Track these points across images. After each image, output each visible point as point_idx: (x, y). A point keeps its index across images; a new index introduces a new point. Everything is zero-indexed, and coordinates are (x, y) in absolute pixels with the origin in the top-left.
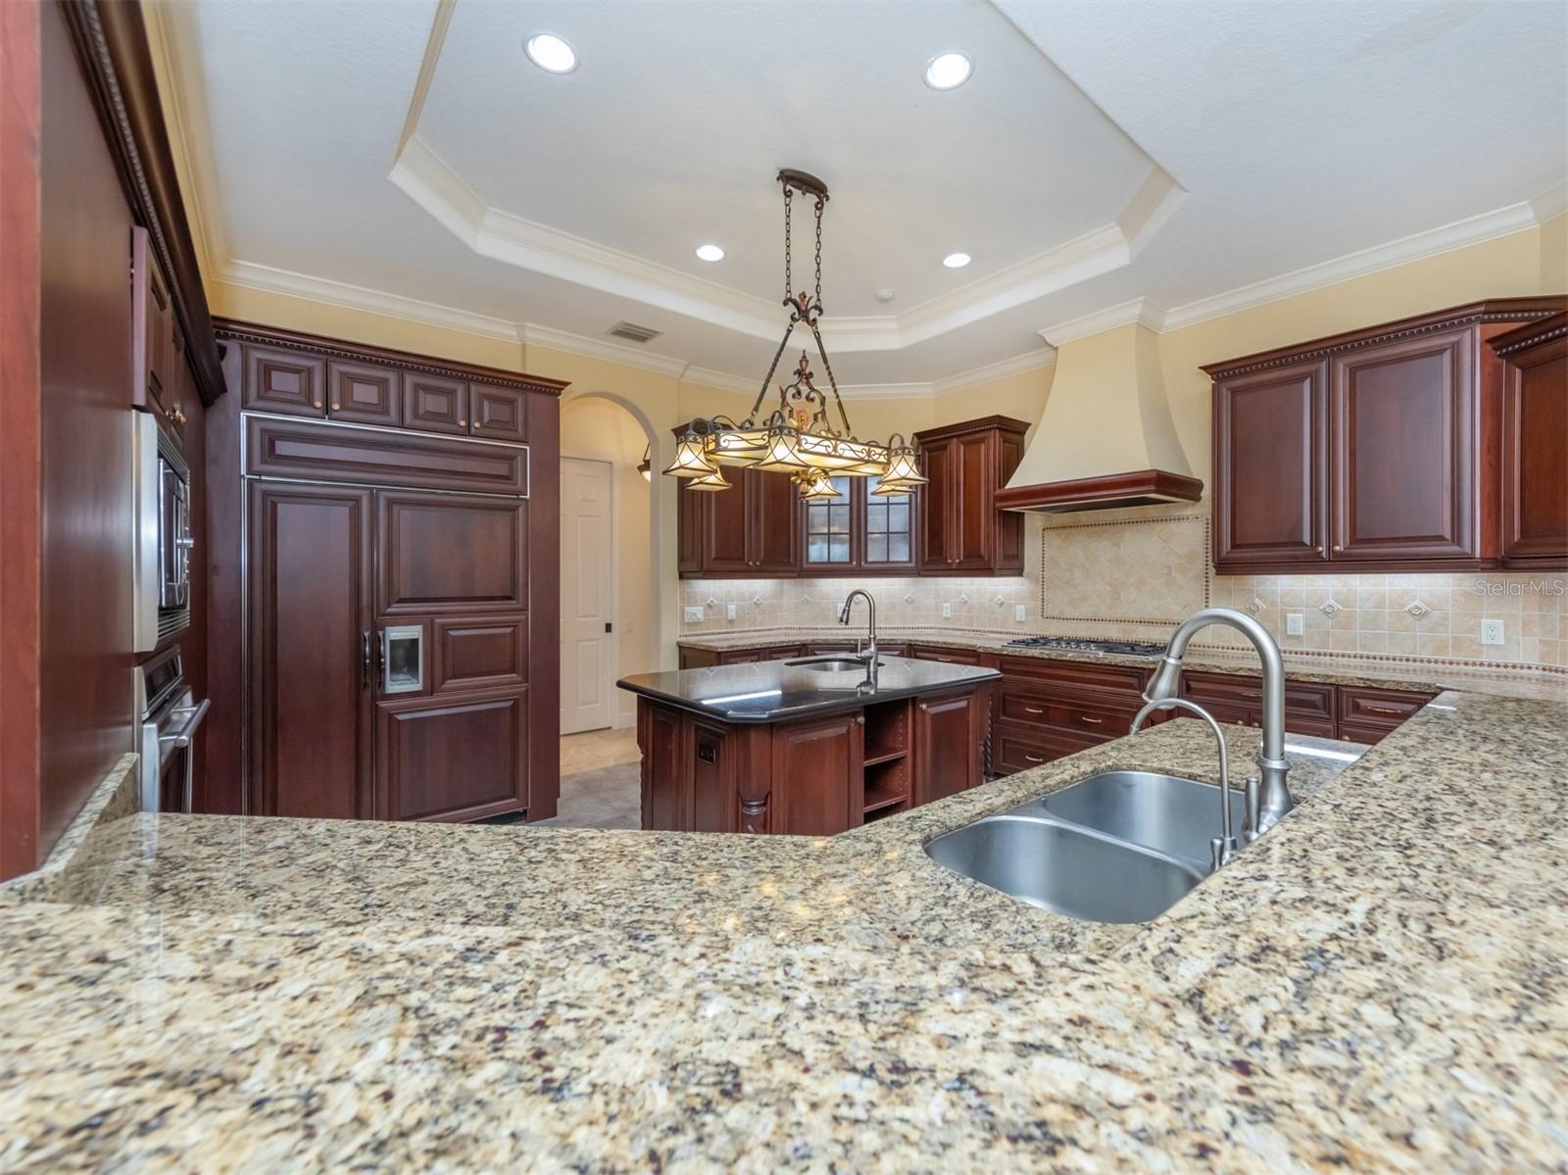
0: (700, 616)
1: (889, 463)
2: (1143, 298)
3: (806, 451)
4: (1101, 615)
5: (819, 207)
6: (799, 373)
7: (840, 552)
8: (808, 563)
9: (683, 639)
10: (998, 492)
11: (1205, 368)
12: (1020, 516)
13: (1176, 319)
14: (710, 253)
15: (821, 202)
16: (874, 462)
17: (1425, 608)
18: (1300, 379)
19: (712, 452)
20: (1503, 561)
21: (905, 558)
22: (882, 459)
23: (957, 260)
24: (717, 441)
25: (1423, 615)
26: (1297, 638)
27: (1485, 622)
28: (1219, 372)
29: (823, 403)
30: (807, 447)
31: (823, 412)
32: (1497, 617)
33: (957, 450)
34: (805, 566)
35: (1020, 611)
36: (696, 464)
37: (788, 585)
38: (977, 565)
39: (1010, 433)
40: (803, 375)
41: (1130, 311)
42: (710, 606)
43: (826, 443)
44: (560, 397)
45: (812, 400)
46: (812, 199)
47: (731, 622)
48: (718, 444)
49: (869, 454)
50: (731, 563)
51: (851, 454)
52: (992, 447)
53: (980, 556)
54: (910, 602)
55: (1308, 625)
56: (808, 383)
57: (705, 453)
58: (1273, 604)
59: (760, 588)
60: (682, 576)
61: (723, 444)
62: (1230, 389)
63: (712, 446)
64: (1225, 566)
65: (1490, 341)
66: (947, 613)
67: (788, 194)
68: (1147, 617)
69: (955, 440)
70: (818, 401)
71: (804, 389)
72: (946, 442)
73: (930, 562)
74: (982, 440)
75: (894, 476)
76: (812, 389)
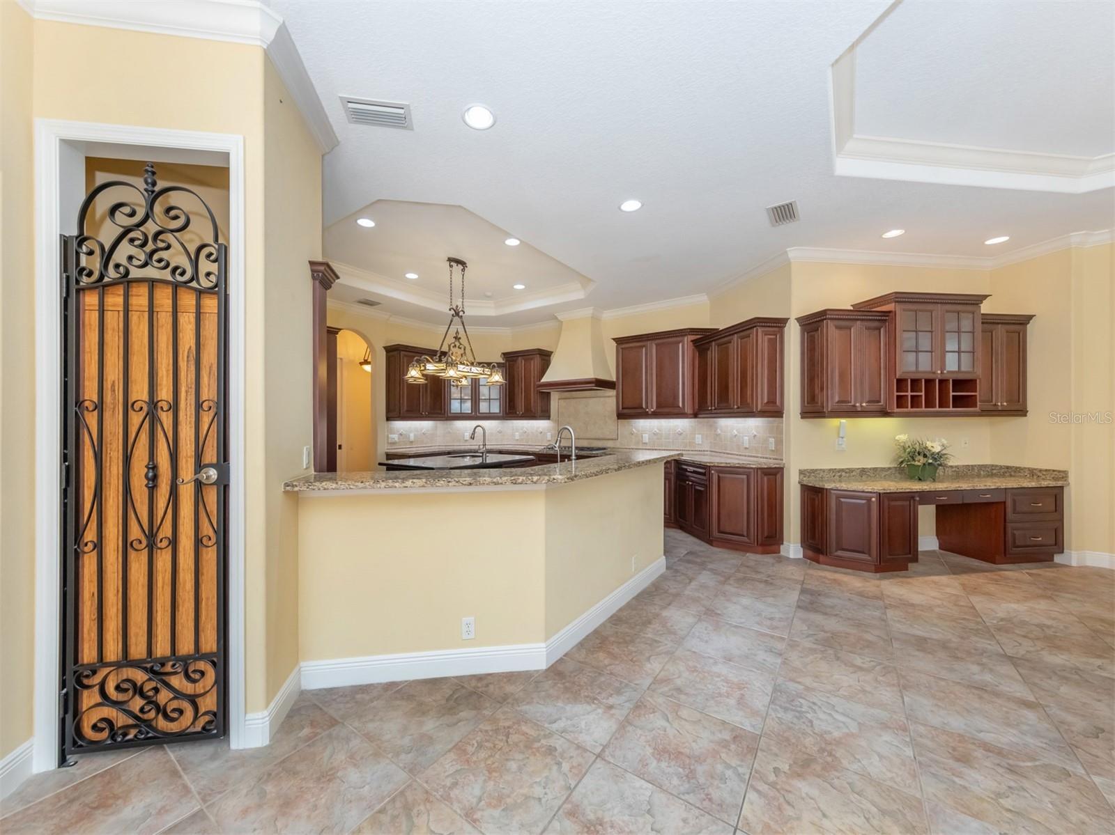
0: (396, 439)
1: (491, 375)
2: (592, 308)
3: (460, 371)
4: (581, 437)
5: (463, 270)
6: (456, 338)
7: (467, 407)
8: (450, 413)
9: (388, 451)
10: (538, 383)
11: (614, 339)
12: (549, 393)
13: (607, 315)
14: (412, 276)
15: (464, 269)
16: (486, 374)
17: (682, 432)
18: (642, 347)
19: (423, 370)
20: (695, 416)
21: (498, 411)
22: (489, 373)
23: (519, 287)
24: (425, 366)
25: (681, 434)
26: (646, 443)
27: (697, 436)
28: (619, 341)
29: (465, 349)
30: (461, 369)
31: (465, 353)
32: (699, 434)
33: (521, 362)
34: (449, 414)
35: (549, 436)
36: (417, 376)
37: (439, 424)
38: (529, 415)
39: (544, 357)
40: (457, 338)
41: (588, 312)
42: (401, 434)
43: (467, 367)
44: (337, 336)
45: (460, 348)
46: (460, 267)
47: (412, 442)
48: (425, 368)
49: (483, 371)
50: (413, 413)
51: (477, 372)
52: (536, 362)
53: (531, 411)
54: (500, 432)
55: (649, 439)
56: (459, 342)
57: (421, 371)
58: (639, 431)
59: (425, 425)
60: (388, 419)
61: (427, 368)
62: (622, 348)
63: (422, 368)
64: (621, 416)
65: (692, 341)
66: (517, 438)
67: (451, 266)
68: (597, 437)
69: (520, 358)
70: (463, 349)
71: (457, 344)
72: (515, 358)
73: (510, 413)
74: (532, 359)
75: (493, 380)
76: (461, 344)
